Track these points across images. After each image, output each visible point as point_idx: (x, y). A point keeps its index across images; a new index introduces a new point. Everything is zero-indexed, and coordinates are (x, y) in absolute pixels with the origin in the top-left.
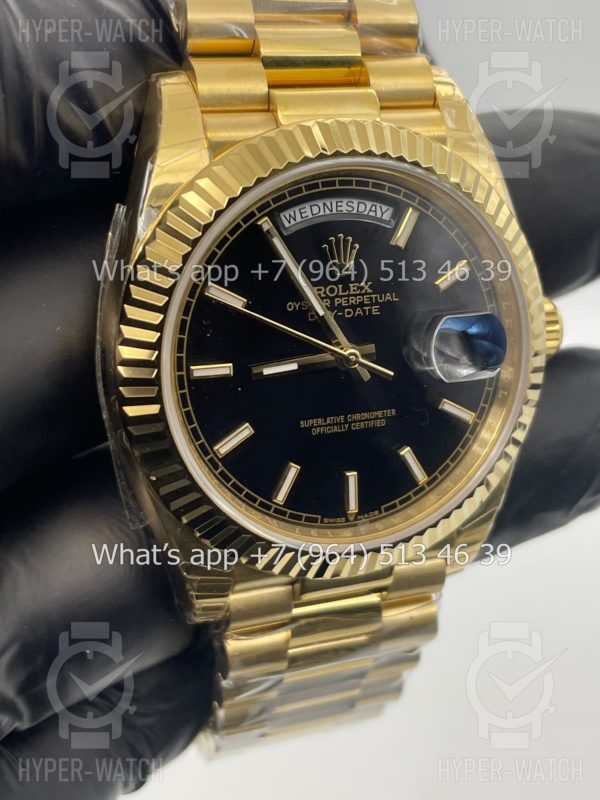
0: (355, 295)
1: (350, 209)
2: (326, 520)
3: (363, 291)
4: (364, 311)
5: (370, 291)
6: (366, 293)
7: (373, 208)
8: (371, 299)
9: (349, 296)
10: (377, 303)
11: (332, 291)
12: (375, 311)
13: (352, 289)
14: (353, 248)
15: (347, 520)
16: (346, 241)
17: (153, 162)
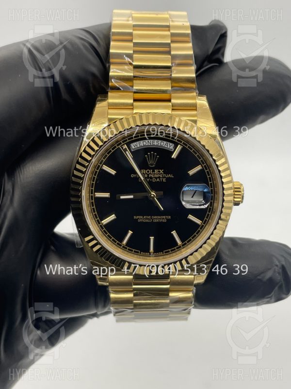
0: (157, 174)
2: (142, 253)
4: (160, 180)
5: (163, 173)
6: (161, 174)
8: (163, 176)
9: (154, 174)
10: (165, 177)
11: (148, 172)
12: (164, 180)
13: (156, 172)
14: (156, 157)
15: (150, 254)
16: (154, 155)
17: (89, 124)
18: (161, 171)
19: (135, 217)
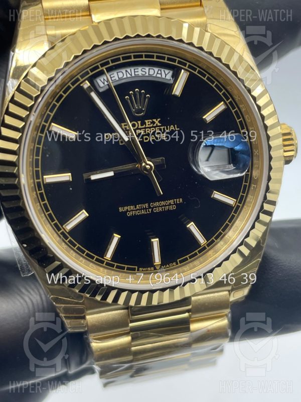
0: (150, 128)
1: (144, 73)
2: (141, 269)
3: (155, 125)
5: (159, 124)
6: (157, 126)
7: (159, 72)
9: (145, 128)
13: (147, 123)
14: (145, 98)
15: (155, 269)
16: (140, 94)
17: (13, 51)
18: (157, 122)
19: (121, 209)
